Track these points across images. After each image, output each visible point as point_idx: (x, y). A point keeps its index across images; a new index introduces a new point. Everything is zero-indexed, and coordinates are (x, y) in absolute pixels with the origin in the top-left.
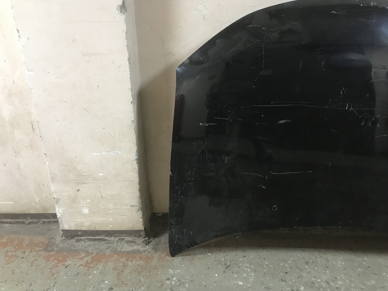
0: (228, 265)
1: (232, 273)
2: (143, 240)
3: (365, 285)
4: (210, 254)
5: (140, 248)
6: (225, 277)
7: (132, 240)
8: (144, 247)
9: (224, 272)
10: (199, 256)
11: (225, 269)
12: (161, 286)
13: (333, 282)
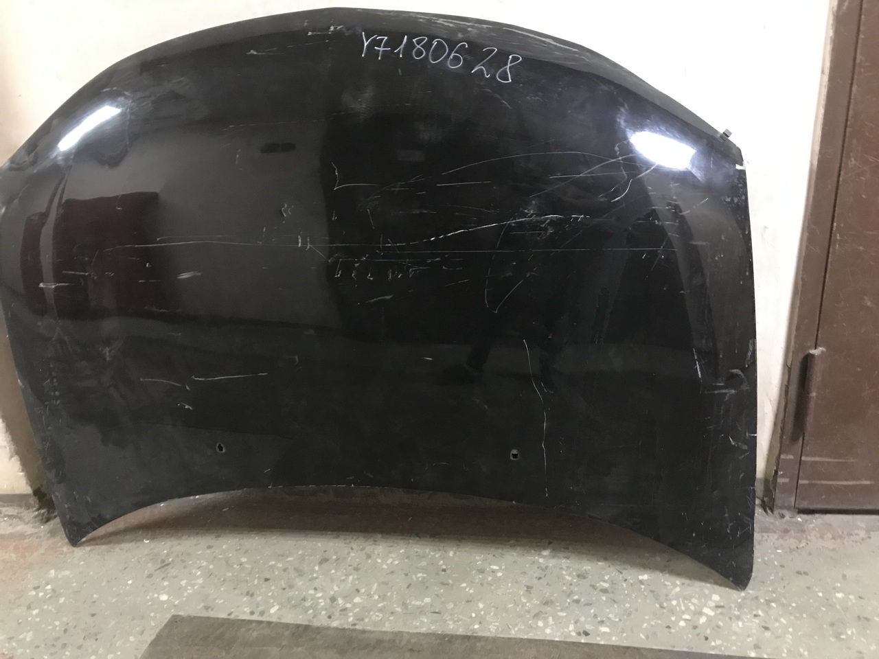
0: (166, 563)
1: (163, 579)
2: (37, 513)
3: (405, 605)
4: (148, 541)
5: (27, 529)
6: (143, 586)
7: (16, 514)
8: (35, 527)
9: (150, 576)
10: (125, 546)
11: (156, 570)
12: (15, 600)
13: (345, 597)
